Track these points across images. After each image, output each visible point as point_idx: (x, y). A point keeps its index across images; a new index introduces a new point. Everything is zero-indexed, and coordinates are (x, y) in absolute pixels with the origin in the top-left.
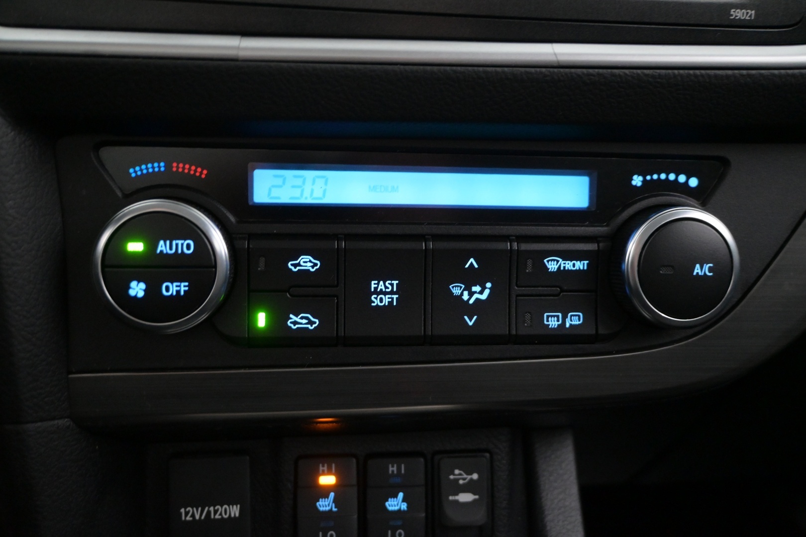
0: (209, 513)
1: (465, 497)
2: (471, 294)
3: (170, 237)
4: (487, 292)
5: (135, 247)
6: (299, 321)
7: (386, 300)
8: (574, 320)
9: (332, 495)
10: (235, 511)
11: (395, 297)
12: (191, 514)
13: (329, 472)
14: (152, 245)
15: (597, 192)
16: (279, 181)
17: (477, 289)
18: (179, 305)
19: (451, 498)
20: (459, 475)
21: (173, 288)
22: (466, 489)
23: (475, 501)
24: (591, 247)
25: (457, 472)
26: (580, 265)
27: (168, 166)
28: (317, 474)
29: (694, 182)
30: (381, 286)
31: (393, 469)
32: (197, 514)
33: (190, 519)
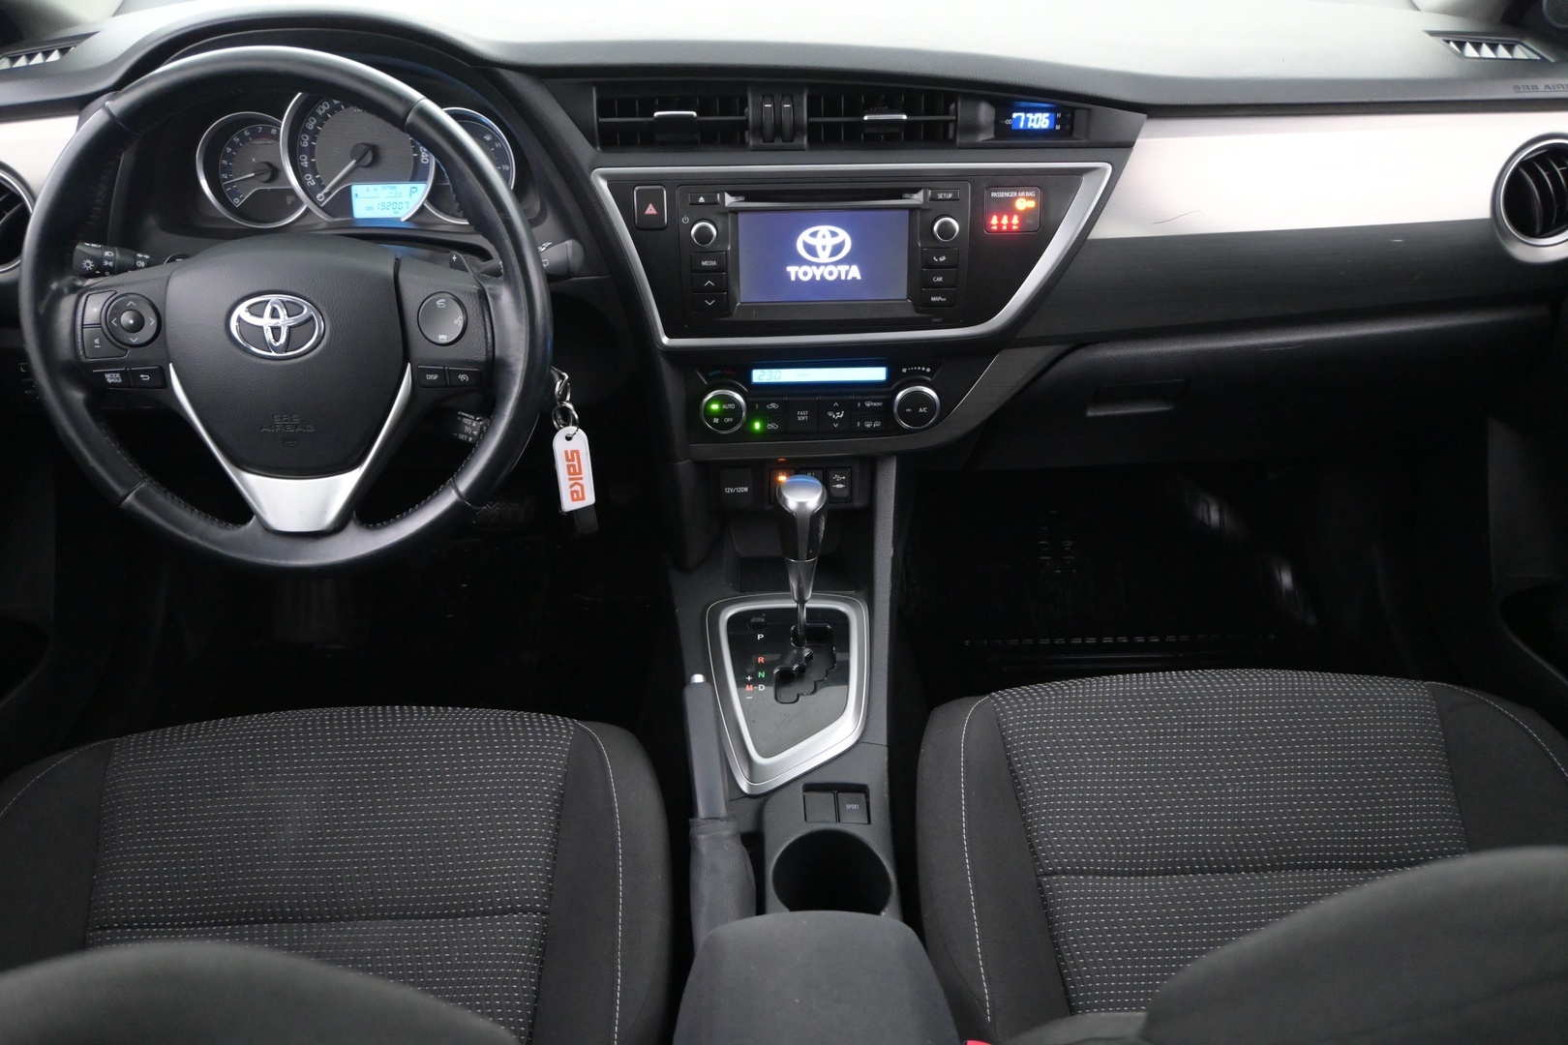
0: (736, 491)
1: (839, 486)
2: (836, 416)
3: (727, 404)
4: (842, 415)
5: (714, 407)
7: (803, 418)
8: (877, 424)
10: (746, 489)
11: (807, 417)
12: (729, 490)
13: (783, 475)
14: (719, 406)
15: (889, 374)
16: (763, 373)
17: (838, 414)
18: (731, 425)
19: (833, 485)
20: (837, 477)
21: (728, 420)
22: (840, 482)
23: (843, 487)
24: (883, 396)
25: (836, 475)
26: (878, 404)
27: (724, 372)
28: (778, 475)
29: (928, 370)
30: (801, 413)
32: (731, 490)
33: (728, 492)
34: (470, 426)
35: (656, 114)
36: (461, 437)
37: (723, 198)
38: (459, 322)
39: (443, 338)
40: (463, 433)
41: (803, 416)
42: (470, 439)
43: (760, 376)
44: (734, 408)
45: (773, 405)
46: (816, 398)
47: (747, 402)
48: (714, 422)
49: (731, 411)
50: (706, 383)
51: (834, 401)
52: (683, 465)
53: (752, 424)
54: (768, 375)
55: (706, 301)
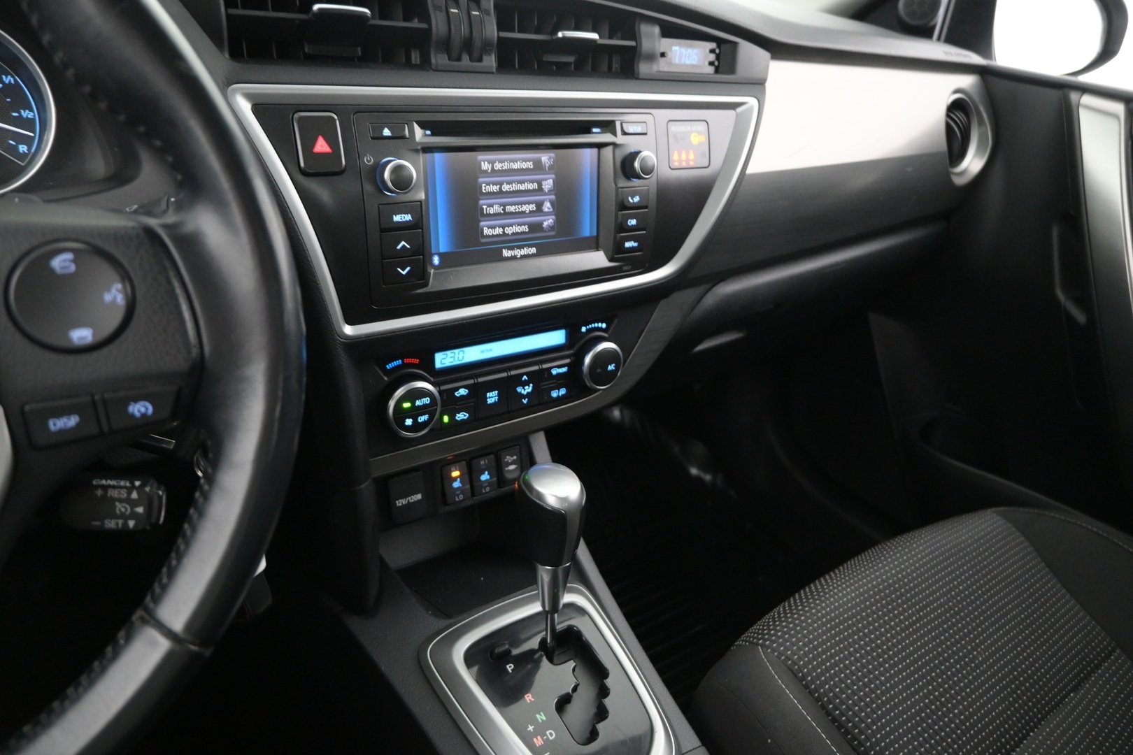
0: (408, 501)
1: (512, 467)
2: (525, 390)
3: (420, 398)
4: (531, 388)
5: (407, 405)
6: (461, 416)
7: (493, 400)
8: (563, 391)
9: (459, 479)
10: (419, 496)
11: (497, 398)
12: (401, 502)
13: (456, 470)
14: (413, 403)
15: (568, 337)
16: (445, 356)
17: (526, 387)
18: (425, 424)
19: (506, 469)
20: (509, 459)
21: (422, 419)
22: (512, 464)
23: (516, 468)
24: (568, 361)
25: (508, 457)
26: (564, 370)
27: (403, 361)
28: (451, 472)
29: (604, 326)
30: (491, 394)
31: (482, 462)
32: (404, 502)
33: (400, 504)
34: (128, 500)
35: (316, 7)
36: (111, 524)
37: (411, 131)
38: (115, 295)
39: (82, 335)
40: (114, 516)
41: (492, 397)
42: (131, 523)
43: (443, 360)
44: (426, 400)
45: (463, 392)
46: (505, 375)
47: (440, 392)
48: (407, 424)
49: (425, 406)
50: (386, 379)
51: (522, 375)
52: (366, 487)
53: (441, 418)
54: (451, 357)
55: (399, 269)
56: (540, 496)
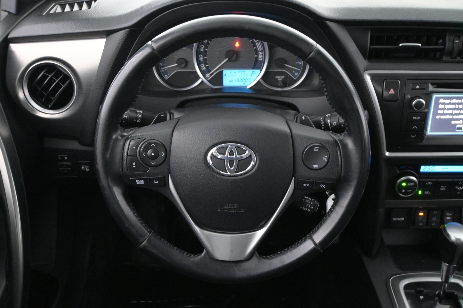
0: (398, 219)
1: (448, 218)
2: (459, 188)
3: (410, 183)
5: (404, 184)
6: (427, 193)
7: (443, 189)
10: (403, 219)
11: (445, 189)
12: (395, 219)
13: (422, 212)
14: (407, 184)
16: (425, 167)
17: (461, 187)
18: (410, 193)
19: (445, 218)
20: (448, 214)
21: (409, 191)
22: (449, 216)
23: (450, 219)
27: (407, 167)
28: (419, 212)
30: (443, 187)
31: (435, 213)
32: (396, 219)
33: (394, 220)
34: (310, 204)
35: (401, 45)
36: (304, 209)
37: (428, 87)
38: (325, 158)
39: (316, 166)
40: (306, 207)
41: (443, 188)
42: (309, 210)
43: (424, 169)
44: (412, 184)
45: (430, 183)
46: (451, 180)
47: (419, 182)
48: (402, 191)
49: (411, 186)
50: (398, 172)
51: (460, 182)
52: (381, 211)
53: (418, 192)
54: (428, 168)
55: (411, 136)
56: (448, 235)
